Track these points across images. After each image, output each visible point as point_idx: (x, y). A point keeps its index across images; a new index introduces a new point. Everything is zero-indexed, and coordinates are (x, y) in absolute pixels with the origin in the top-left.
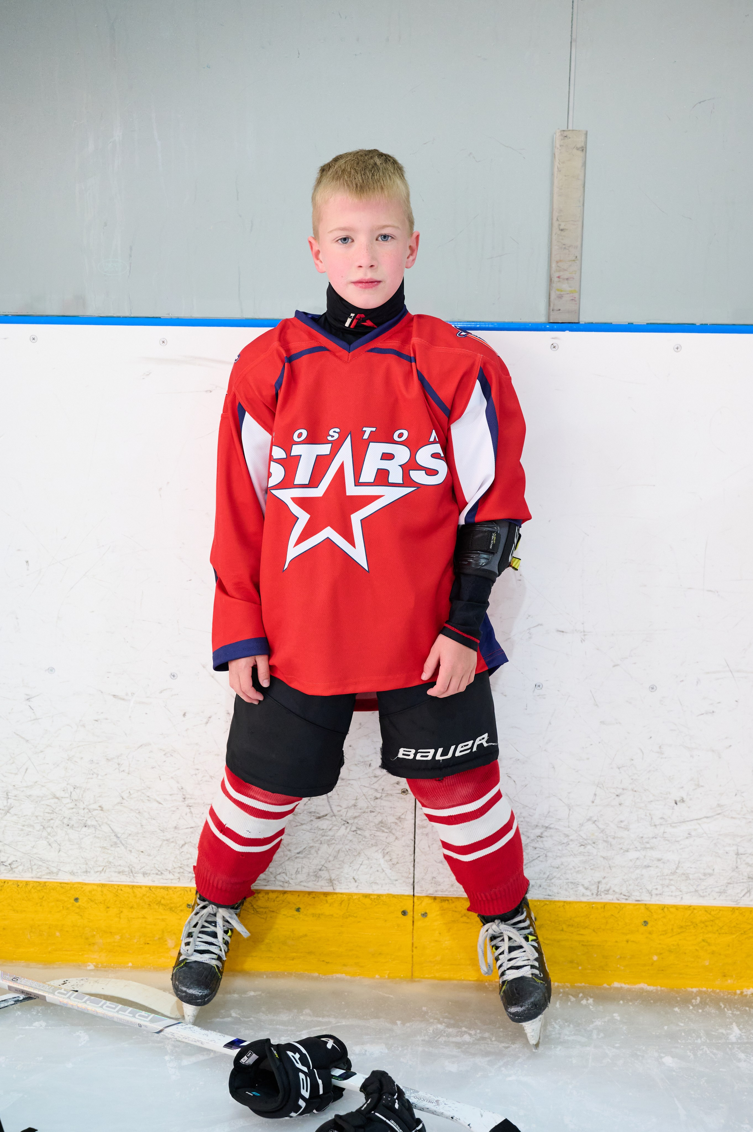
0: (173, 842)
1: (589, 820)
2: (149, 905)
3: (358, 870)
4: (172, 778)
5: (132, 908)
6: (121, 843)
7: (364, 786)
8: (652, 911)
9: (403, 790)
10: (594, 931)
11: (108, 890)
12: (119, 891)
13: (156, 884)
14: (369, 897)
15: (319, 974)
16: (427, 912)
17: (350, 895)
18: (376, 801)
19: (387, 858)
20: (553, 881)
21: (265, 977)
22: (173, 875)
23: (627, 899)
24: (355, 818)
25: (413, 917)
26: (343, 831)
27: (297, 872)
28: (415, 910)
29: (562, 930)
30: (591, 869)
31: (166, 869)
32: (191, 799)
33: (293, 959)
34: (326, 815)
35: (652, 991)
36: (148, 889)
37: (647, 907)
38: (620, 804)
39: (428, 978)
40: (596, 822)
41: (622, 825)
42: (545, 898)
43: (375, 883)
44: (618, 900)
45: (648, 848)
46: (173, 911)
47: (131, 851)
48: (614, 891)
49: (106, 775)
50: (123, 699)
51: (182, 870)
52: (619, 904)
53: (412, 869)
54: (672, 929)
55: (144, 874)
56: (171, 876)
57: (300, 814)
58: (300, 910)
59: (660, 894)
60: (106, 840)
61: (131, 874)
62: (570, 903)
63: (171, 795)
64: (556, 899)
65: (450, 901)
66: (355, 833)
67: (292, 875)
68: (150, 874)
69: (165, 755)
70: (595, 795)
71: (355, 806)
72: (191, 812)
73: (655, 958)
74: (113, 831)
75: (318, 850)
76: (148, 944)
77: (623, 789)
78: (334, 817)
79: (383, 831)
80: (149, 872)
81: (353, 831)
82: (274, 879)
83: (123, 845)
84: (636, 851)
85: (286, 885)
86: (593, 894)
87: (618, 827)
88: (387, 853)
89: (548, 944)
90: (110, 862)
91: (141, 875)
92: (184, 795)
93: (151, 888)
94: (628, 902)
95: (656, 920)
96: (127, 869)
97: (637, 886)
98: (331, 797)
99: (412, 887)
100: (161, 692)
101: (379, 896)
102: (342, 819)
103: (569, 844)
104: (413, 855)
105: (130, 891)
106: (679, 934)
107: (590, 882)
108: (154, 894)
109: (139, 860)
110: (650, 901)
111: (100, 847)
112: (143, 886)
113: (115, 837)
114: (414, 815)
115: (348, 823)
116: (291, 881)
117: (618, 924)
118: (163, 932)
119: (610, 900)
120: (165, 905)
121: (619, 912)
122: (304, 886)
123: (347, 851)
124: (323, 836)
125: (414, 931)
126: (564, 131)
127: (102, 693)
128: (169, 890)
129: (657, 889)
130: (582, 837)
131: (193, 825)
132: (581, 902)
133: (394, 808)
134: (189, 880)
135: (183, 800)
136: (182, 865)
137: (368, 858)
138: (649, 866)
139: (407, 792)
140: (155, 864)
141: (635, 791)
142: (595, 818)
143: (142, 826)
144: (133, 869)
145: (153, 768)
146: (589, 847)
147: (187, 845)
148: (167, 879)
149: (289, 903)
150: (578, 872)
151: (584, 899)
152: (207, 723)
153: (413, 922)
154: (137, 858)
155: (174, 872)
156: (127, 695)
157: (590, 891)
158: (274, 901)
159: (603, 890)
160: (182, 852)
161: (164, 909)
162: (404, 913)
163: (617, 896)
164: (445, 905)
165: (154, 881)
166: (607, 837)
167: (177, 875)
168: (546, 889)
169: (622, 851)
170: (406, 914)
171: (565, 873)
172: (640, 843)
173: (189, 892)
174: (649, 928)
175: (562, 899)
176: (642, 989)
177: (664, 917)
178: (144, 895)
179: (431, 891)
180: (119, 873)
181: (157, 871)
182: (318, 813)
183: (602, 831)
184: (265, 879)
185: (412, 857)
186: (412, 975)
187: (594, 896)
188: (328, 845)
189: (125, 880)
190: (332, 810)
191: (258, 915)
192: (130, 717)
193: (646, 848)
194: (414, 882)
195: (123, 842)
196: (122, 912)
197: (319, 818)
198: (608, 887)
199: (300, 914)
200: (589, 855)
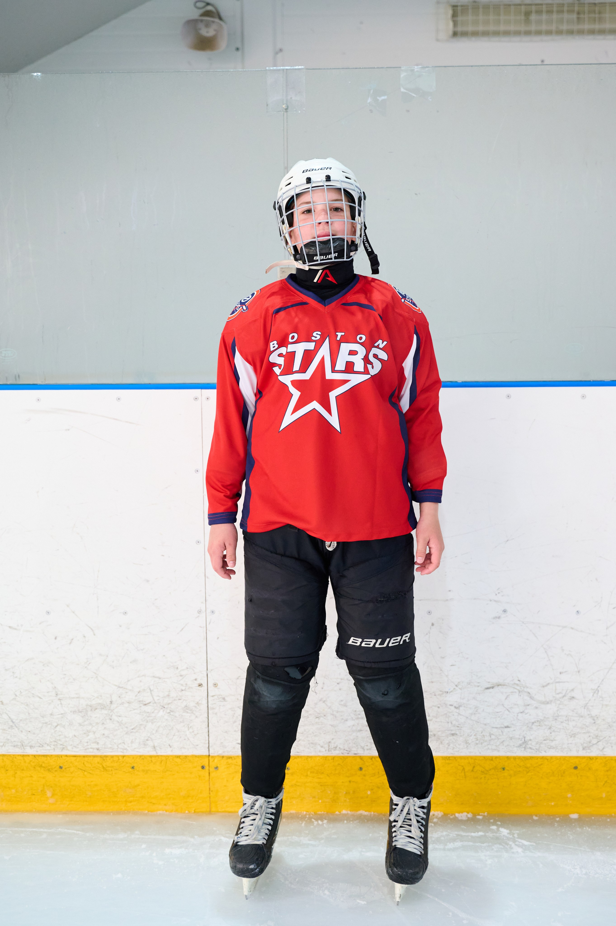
0: (49, 724)
1: (320, 700)
2: (34, 767)
3: (172, 739)
4: (48, 681)
5: (23, 770)
6: (16, 726)
7: (174, 682)
8: (365, 760)
9: (199, 684)
10: (328, 775)
11: (7, 758)
12: (14, 759)
13: (39, 753)
14: (179, 758)
15: (148, 811)
16: (218, 766)
17: (167, 757)
18: (182, 692)
19: (191, 730)
20: (299, 742)
21: (112, 814)
22: (50, 746)
23: (348, 753)
24: (169, 704)
25: (209, 770)
26: (161, 713)
27: (132, 742)
28: (210, 765)
29: (307, 776)
30: (324, 734)
31: (46, 743)
32: (61, 694)
33: (131, 802)
34: (150, 703)
35: (368, 815)
36: (33, 757)
37: (361, 758)
38: (340, 689)
39: (220, 812)
40: (325, 702)
41: (342, 703)
42: (295, 754)
43: (184, 748)
44: (343, 754)
45: (360, 718)
46: (50, 771)
47: (22, 731)
48: (340, 748)
49: (5, 680)
50: (16, 629)
51: (56, 743)
52: (343, 757)
53: (207, 737)
54: (378, 773)
55: (31, 747)
56: (49, 748)
57: (133, 702)
58: (134, 768)
59: (370, 749)
60: (5, 724)
61: (22, 747)
62: (311, 757)
63: (48, 692)
64: (302, 754)
65: (233, 758)
66: (169, 714)
67: (129, 744)
68: (35, 747)
69: (43, 665)
70: (324, 683)
71: (168, 696)
72: (61, 704)
73: (369, 793)
74: (9, 717)
75: (146, 726)
76: (34, 795)
77: (341, 679)
78: (155, 704)
79: (187, 712)
80: (34, 745)
81: (168, 713)
82: (117, 747)
83: (17, 727)
84: (352, 720)
85: (125, 751)
86: (326, 750)
87: (340, 704)
88: (191, 727)
89: (298, 786)
90: (8, 740)
91: (29, 748)
92: (56, 692)
93: (36, 756)
94: (349, 755)
95: (367, 766)
96: (19, 744)
97: (355, 744)
98: (153, 690)
99: (208, 749)
100: (40, 624)
101: (186, 757)
102: (160, 705)
103: (308, 717)
104: (207, 728)
105: (21, 758)
106: (383, 775)
107: (323, 742)
108: (37, 760)
109: (28, 738)
110: (363, 754)
111: (2, 729)
112: (30, 755)
113: (11, 722)
114: (207, 701)
115: (164, 707)
116: (128, 748)
117: (343, 770)
118: (44, 786)
119: (337, 754)
120: (45, 767)
121: (343, 762)
122: (137, 752)
123: (164, 727)
124: (148, 717)
125: (210, 780)
126: (282, 268)
127: (2, 625)
128: (47, 757)
129: (367, 746)
130: (316, 712)
131: (63, 712)
132: (319, 756)
133: (194, 696)
134: (61, 750)
135: (56, 695)
136: (56, 740)
137: (179, 731)
138: (361, 730)
139: (202, 686)
140: (38, 739)
141: (349, 680)
142: (324, 699)
143: (29, 714)
144: (23, 744)
145: (35, 674)
146: (322, 718)
147: (59, 727)
148: (46, 750)
149: (127, 763)
150: (315, 736)
151: (321, 754)
152: (70, 643)
153: (209, 773)
154: (26, 736)
155: (50, 745)
156: (18, 626)
157: (324, 748)
158: (117, 762)
159: (332, 747)
160: (56, 731)
161: (45, 770)
162: (203, 767)
163: (342, 751)
164: (230, 761)
165: (37, 752)
166: (333, 712)
167: (53, 747)
168: (295, 748)
169: (343, 721)
170: (205, 768)
171: (307, 737)
172: (354, 715)
173: (61, 758)
174: (363, 772)
175: (306, 754)
176: (361, 814)
177: (372, 764)
178: (31, 761)
179: (220, 752)
180: (14, 746)
181: (39, 745)
182: (145, 702)
183: (330, 708)
184: (111, 748)
185: (207, 729)
186: (210, 810)
187: (327, 752)
188: (152, 723)
189: (18, 751)
190: (154, 699)
191: (107, 772)
192: (20, 641)
193: (358, 718)
194: (209, 746)
195: (17, 725)
196: (16, 773)
197: (145, 705)
198: (335, 746)
199: (134, 771)
200: (322, 724)
